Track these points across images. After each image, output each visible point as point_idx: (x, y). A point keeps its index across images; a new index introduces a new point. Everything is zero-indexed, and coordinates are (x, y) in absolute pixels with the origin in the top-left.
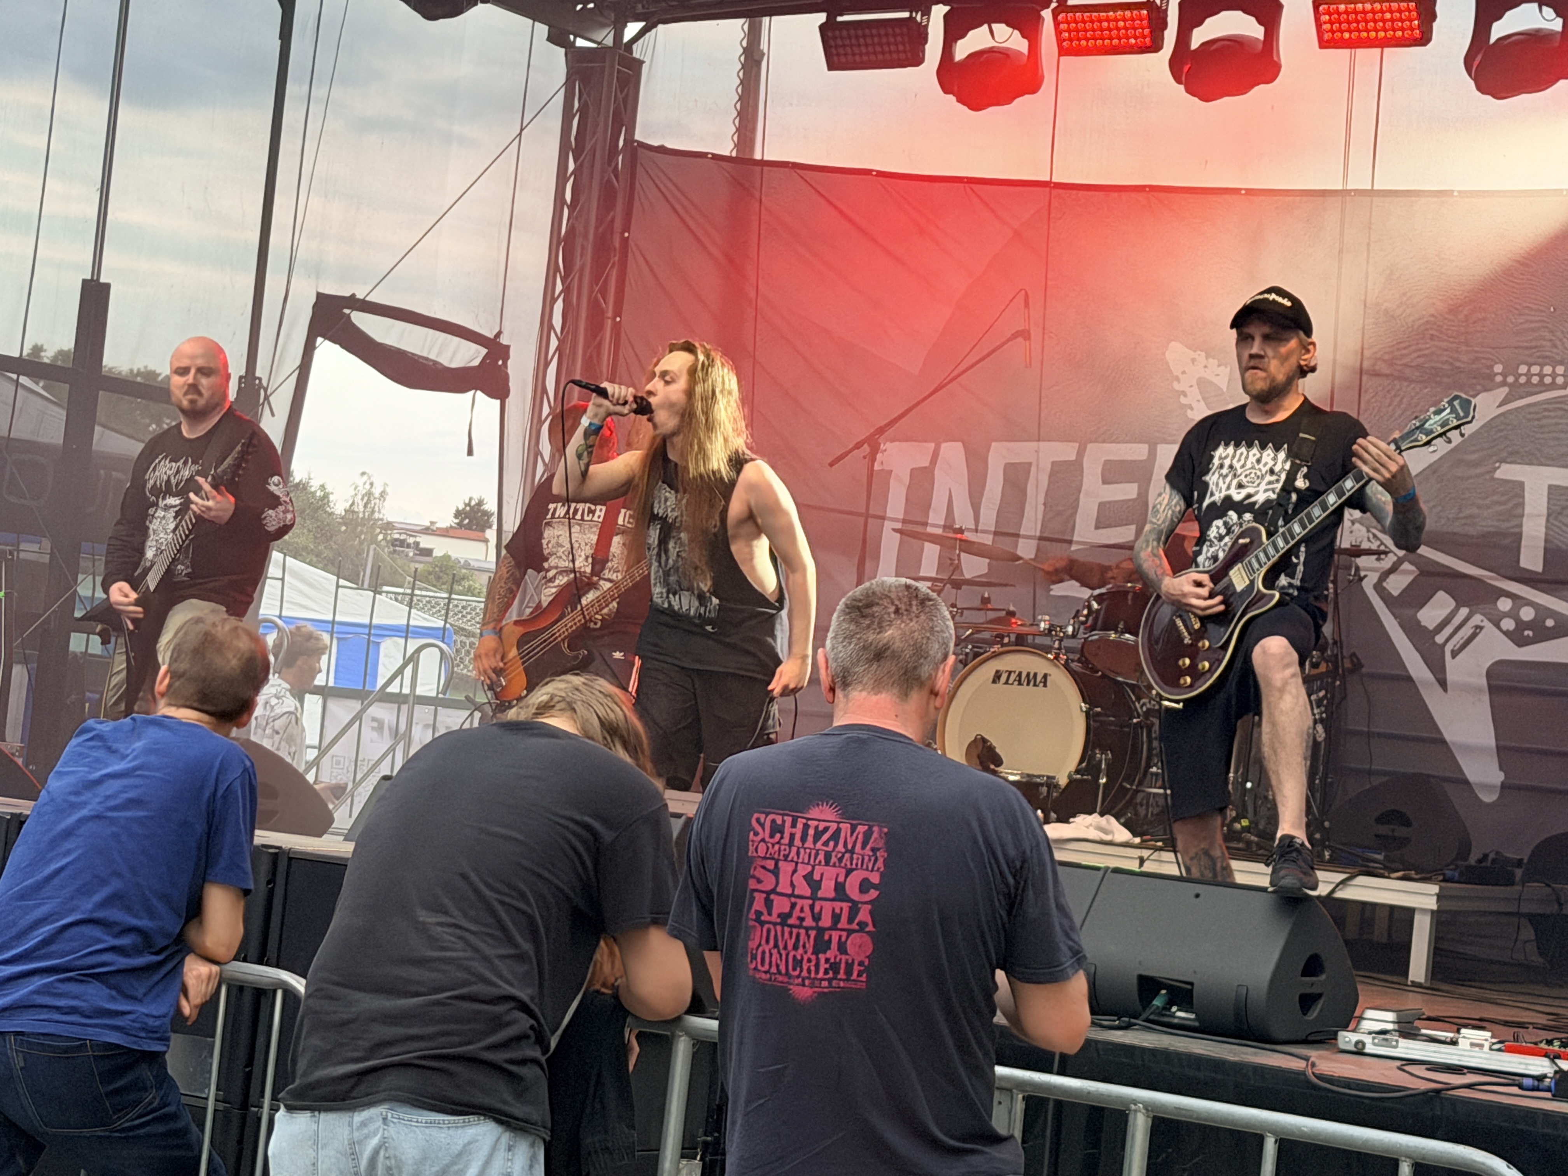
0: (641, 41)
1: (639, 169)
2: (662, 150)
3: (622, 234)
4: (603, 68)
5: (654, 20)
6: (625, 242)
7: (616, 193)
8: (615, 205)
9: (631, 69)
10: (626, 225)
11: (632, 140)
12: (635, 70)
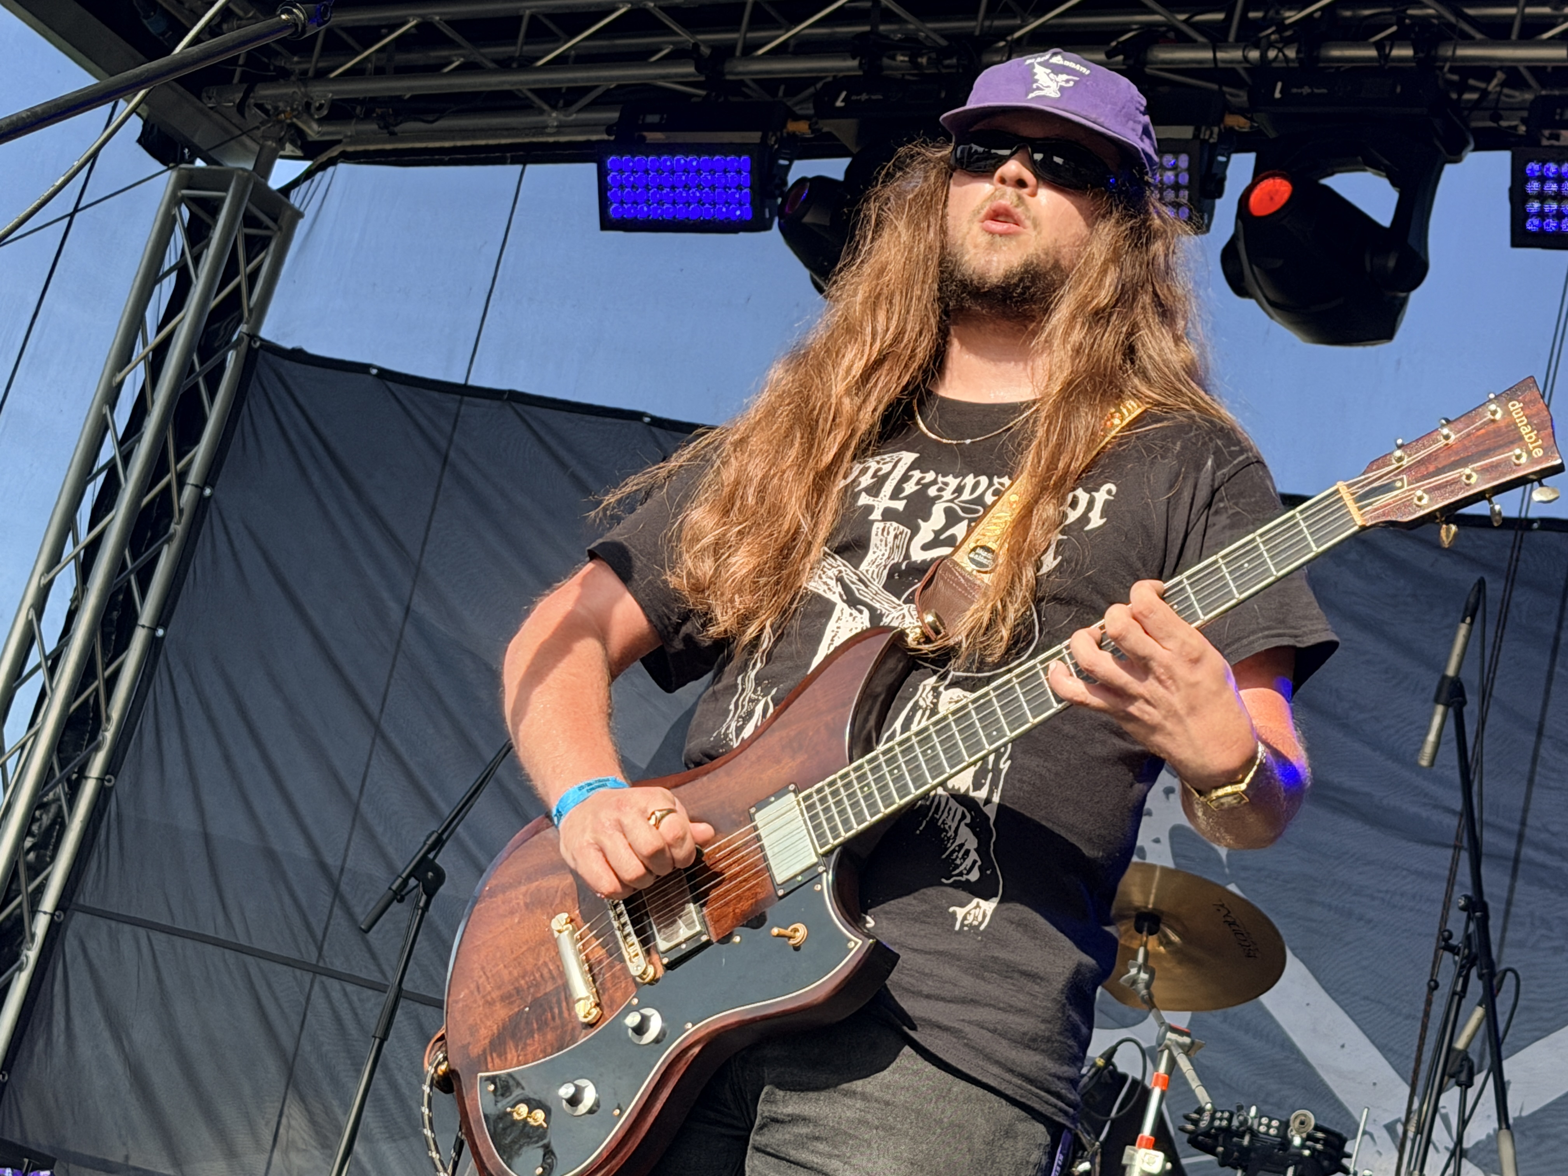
0: (305, 185)
1: (254, 382)
2: (298, 355)
3: (200, 488)
4: (222, 200)
5: (334, 152)
6: (201, 504)
7: (204, 420)
8: (196, 441)
9: (275, 220)
10: (210, 476)
11: (253, 336)
12: (284, 221)
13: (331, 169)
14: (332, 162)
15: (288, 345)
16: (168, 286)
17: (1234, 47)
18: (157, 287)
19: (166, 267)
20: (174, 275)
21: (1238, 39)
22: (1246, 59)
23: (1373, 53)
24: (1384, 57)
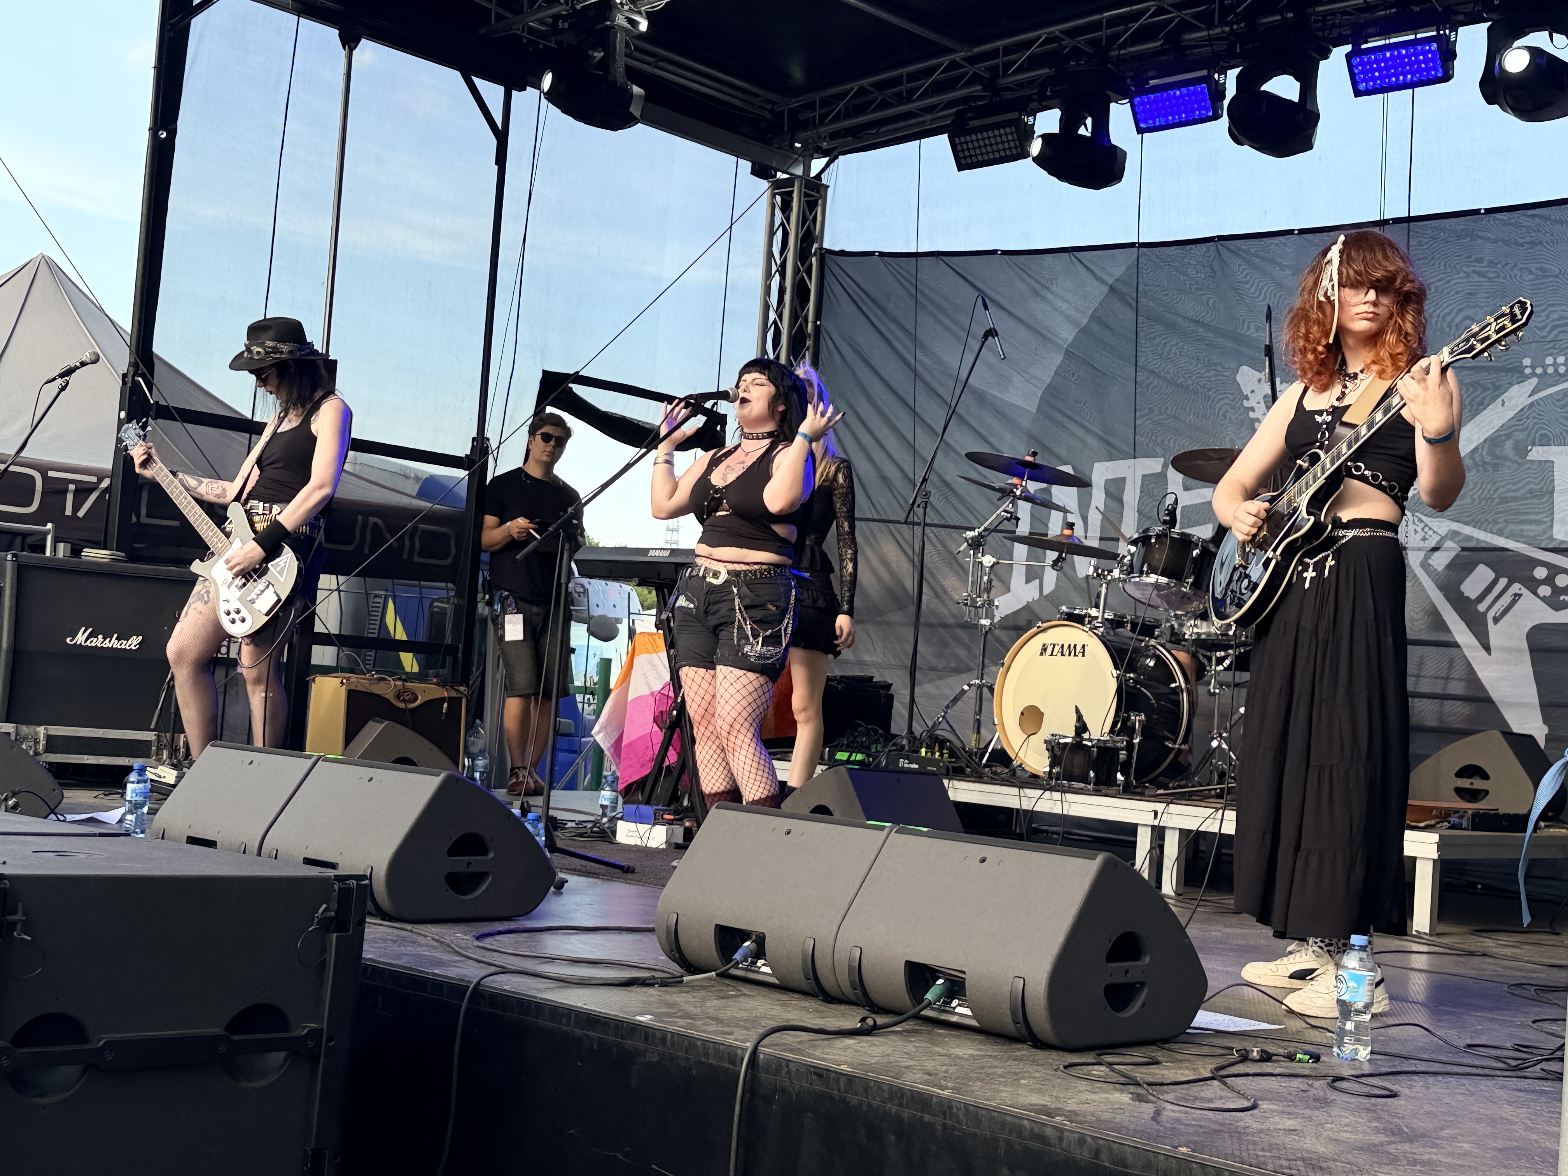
1: (826, 268)
2: (843, 253)
3: (815, 322)
4: (792, 191)
5: (836, 153)
6: (817, 329)
7: (809, 291)
8: (808, 301)
9: (818, 192)
10: (818, 315)
11: (821, 248)
12: (822, 193)
13: (836, 161)
14: (836, 158)
15: (837, 248)
16: (779, 234)
17: (1218, 26)
18: (775, 237)
19: (777, 225)
20: (781, 228)
21: (1219, 22)
22: (1223, 32)
23: (1278, 17)
24: (1284, 19)
